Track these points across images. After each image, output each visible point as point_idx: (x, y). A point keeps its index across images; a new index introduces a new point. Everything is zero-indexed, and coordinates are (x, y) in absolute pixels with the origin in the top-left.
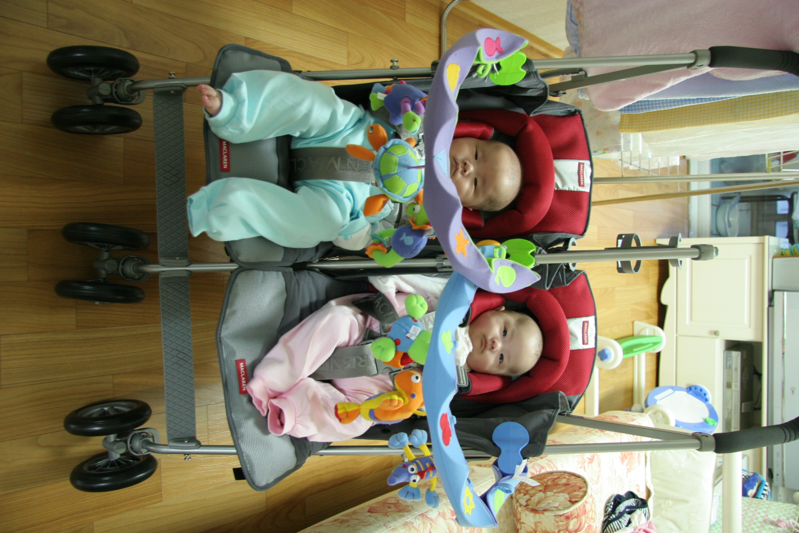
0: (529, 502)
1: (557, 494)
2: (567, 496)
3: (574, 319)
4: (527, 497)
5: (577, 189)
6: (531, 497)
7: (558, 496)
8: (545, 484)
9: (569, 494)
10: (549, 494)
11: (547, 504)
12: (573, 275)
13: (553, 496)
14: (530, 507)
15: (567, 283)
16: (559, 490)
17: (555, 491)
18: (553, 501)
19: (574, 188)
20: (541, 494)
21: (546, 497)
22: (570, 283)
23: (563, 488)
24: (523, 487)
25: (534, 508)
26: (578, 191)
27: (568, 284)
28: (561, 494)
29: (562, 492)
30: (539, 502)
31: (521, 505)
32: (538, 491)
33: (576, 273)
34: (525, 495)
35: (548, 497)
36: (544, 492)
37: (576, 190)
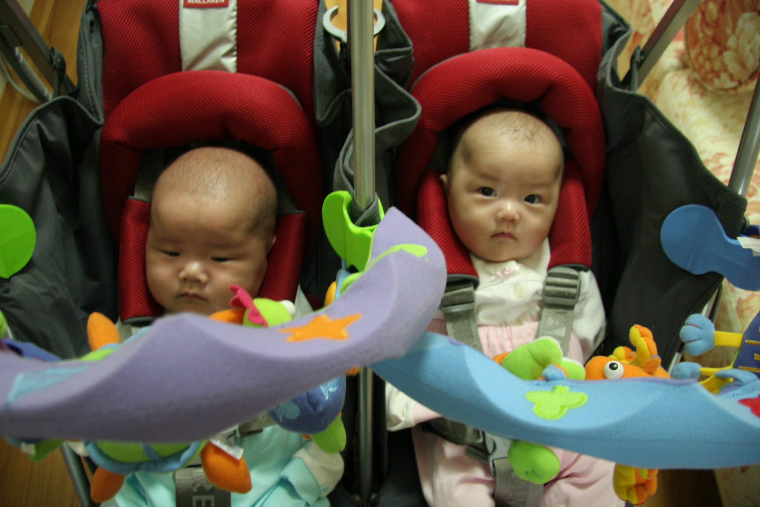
0: (735, 77)
1: (737, 31)
2: (747, 15)
3: (471, 21)
4: (723, 76)
5: (233, 10)
6: (726, 70)
7: (742, 31)
8: (710, 41)
9: (744, 10)
10: (731, 42)
11: (751, 55)
12: (393, 26)
13: (738, 38)
14: (744, 78)
15: (407, 45)
16: (730, 23)
17: (729, 31)
18: (749, 42)
19: (231, 18)
20: (728, 56)
21: (737, 51)
22: (406, 35)
23: (728, 16)
24: (703, 71)
25: (749, 73)
26: (236, 8)
27: (410, 42)
28: (740, 23)
29: (735, 20)
30: (742, 64)
31: (735, 88)
32: (720, 58)
33: (388, 19)
34: (718, 77)
35: (737, 46)
36: (726, 49)
37: (235, 13)
